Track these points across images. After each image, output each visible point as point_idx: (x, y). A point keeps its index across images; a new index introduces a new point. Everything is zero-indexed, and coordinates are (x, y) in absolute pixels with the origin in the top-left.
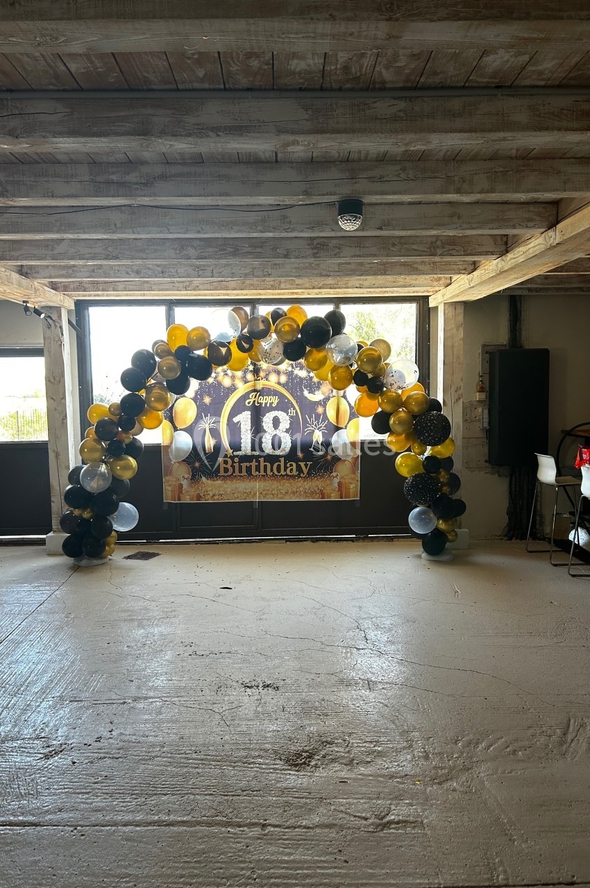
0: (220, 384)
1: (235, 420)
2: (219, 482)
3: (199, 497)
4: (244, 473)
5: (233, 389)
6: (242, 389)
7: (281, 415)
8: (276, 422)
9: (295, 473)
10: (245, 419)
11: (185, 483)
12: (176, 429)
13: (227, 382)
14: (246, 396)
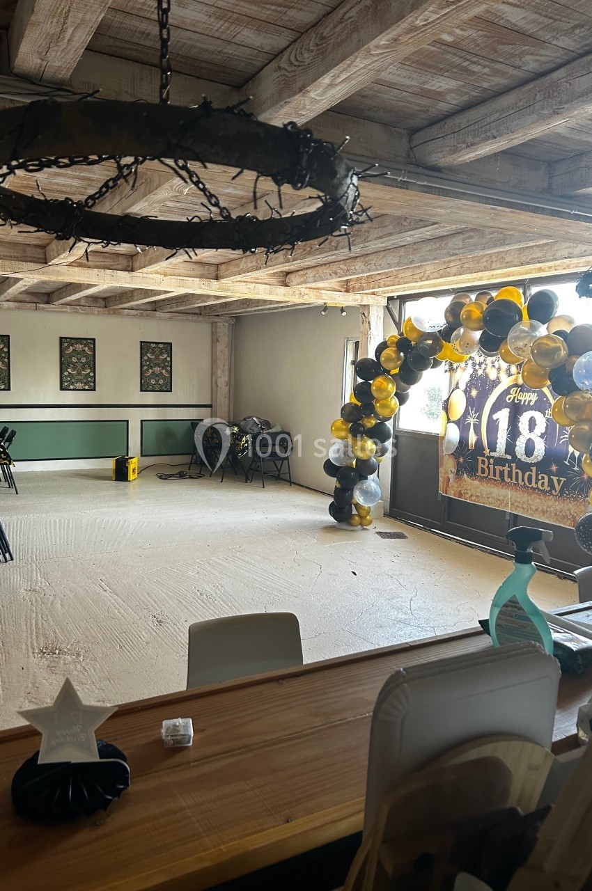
0: (487, 376)
1: (495, 417)
2: (476, 482)
3: (460, 495)
4: (498, 478)
5: (497, 382)
6: (506, 382)
7: (538, 416)
8: (532, 424)
9: (546, 488)
10: (503, 416)
11: (451, 476)
12: (449, 421)
13: (492, 375)
14: (507, 392)
